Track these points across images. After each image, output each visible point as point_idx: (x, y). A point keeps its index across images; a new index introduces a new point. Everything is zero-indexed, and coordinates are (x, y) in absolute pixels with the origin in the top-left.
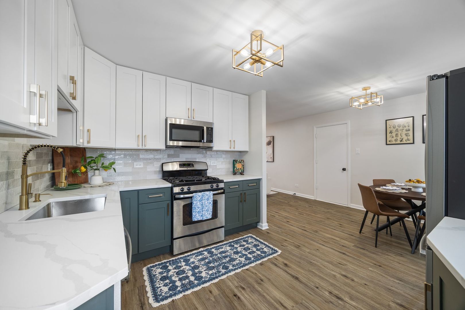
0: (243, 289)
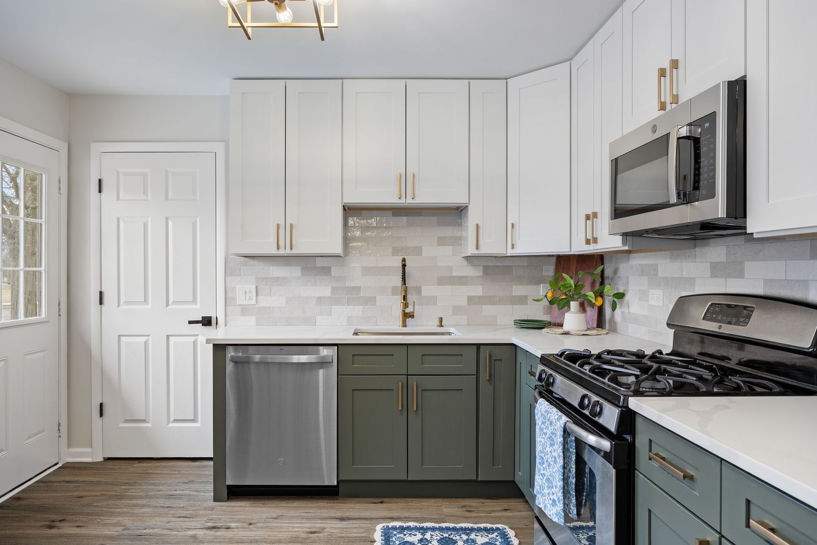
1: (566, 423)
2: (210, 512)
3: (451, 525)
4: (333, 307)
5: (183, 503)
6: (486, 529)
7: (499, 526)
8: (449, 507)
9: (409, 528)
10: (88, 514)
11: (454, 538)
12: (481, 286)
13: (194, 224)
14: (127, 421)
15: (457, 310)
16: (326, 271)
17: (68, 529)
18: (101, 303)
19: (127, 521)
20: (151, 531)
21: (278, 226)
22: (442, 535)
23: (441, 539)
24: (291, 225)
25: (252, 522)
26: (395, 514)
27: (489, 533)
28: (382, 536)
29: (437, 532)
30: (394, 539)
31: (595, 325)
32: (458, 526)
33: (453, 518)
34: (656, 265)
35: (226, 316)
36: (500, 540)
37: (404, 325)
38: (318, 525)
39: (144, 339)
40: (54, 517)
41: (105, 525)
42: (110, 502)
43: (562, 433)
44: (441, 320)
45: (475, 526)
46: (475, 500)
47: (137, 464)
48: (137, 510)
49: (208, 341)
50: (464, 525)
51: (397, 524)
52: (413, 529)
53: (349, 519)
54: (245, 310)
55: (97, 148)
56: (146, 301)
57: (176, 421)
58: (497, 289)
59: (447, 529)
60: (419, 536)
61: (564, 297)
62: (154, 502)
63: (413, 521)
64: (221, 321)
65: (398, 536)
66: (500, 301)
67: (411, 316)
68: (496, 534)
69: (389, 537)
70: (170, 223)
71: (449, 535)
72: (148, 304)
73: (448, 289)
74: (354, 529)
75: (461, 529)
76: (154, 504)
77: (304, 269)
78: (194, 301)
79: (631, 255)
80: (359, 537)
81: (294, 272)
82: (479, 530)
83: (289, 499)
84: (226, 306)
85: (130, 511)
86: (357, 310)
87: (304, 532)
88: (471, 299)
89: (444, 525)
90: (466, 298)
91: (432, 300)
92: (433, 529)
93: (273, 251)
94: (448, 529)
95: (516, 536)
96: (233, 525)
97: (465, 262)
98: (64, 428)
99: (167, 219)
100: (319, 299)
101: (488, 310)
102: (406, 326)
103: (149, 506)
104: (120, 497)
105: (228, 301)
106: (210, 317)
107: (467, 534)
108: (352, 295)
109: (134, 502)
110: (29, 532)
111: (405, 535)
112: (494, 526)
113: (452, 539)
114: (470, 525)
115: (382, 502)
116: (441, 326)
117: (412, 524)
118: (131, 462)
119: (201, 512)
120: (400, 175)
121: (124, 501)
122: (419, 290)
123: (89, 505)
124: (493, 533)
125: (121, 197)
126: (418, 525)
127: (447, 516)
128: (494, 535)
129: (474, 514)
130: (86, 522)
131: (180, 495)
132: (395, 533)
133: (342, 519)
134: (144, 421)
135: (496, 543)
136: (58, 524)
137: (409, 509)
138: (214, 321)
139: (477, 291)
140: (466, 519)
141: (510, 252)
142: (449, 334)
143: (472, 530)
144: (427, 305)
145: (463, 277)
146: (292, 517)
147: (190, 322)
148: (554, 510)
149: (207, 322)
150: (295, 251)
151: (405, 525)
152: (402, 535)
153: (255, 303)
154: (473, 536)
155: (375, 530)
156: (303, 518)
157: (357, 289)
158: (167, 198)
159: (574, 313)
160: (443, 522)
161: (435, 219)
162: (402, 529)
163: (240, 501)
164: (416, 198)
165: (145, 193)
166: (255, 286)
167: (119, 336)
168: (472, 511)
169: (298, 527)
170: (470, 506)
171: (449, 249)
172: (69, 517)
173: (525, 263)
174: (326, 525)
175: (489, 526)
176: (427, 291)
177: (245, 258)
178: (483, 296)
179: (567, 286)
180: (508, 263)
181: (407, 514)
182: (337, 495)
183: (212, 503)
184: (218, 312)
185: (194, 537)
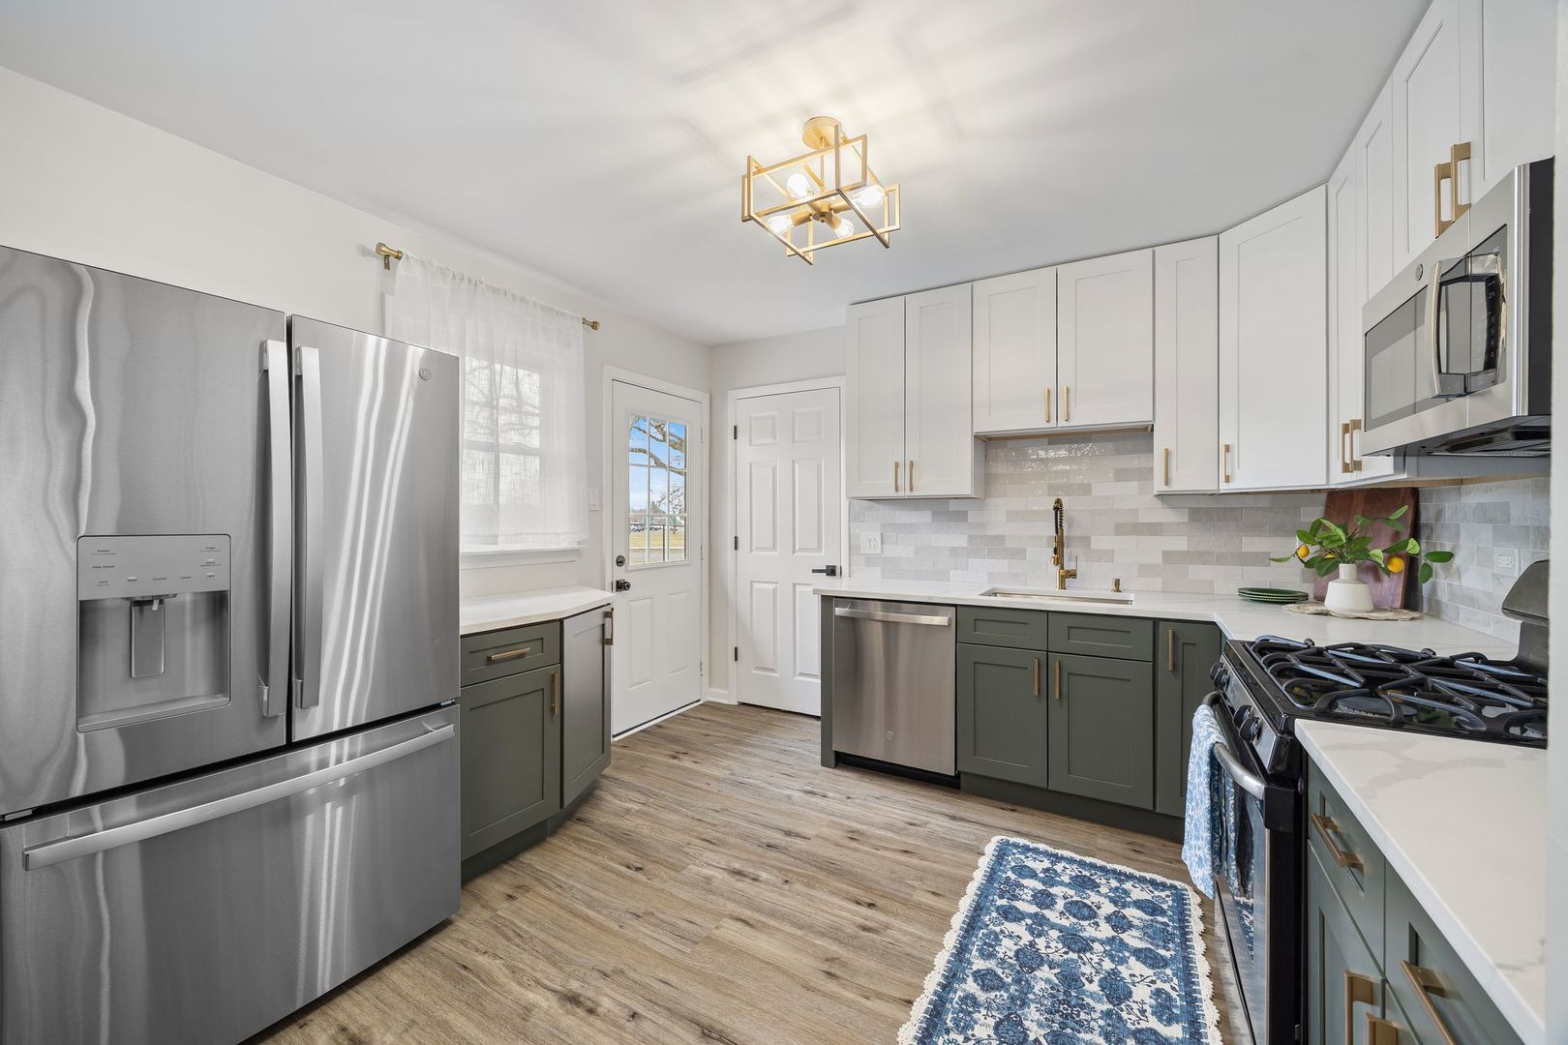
0: (865, 928)
1: (1214, 745)
2: (814, 776)
3: (1099, 863)
4: (970, 560)
5: (791, 761)
6: (1153, 882)
7: (1177, 883)
8: (1104, 838)
9: (1036, 851)
10: (707, 752)
11: (1098, 881)
12: (1186, 538)
13: (819, 467)
14: (758, 668)
15: (1145, 570)
16: (962, 516)
17: (686, 762)
18: (736, 548)
19: (736, 766)
20: (754, 781)
21: (897, 465)
22: (1080, 872)
23: (1078, 876)
24: (912, 463)
25: (851, 796)
26: (1024, 829)
27: (1156, 889)
28: (995, 850)
29: (1075, 866)
30: (1010, 859)
31: (1398, 604)
32: (1110, 866)
33: (1107, 854)
34: (1507, 504)
35: (850, 566)
36: (1170, 903)
37: (1063, 586)
38: (922, 817)
39: (773, 586)
40: (680, 749)
41: (717, 766)
42: (729, 746)
43: (1208, 759)
44: (1117, 582)
45: (1137, 874)
46: (1153, 839)
47: (765, 713)
48: (747, 758)
49: (815, 592)
50: (1118, 867)
51: (1022, 841)
52: (1041, 853)
53: (962, 819)
54: (870, 560)
55: (734, 395)
56: (774, 547)
57: (801, 674)
58: (1211, 541)
59: (1091, 866)
60: (1047, 864)
61: (1329, 556)
62: (765, 754)
63: (1046, 843)
64: (845, 571)
65: (1017, 856)
66: (1221, 559)
67: (1072, 575)
68: (1168, 893)
69: (1004, 854)
70: (797, 466)
71: (1091, 875)
72: (776, 550)
73: (1131, 540)
74: (963, 832)
75: (1114, 871)
76: (765, 755)
77: (935, 514)
78: (819, 549)
79: (1463, 486)
80: (965, 843)
81: (924, 517)
82: (1142, 880)
83: (901, 781)
84: (850, 554)
85: (743, 758)
86: (1001, 565)
87: (902, 821)
88: (1168, 556)
89: (1088, 860)
90: (1161, 555)
91: (1108, 556)
92: (1071, 861)
93: (891, 493)
94: (1093, 866)
95: (1200, 905)
96: (830, 794)
97: (1158, 503)
98: (705, 667)
99: (793, 462)
100: (954, 551)
101: (1198, 572)
102: (1065, 588)
103: (760, 757)
104: (738, 742)
105: (852, 549)
106: (835, 567)
107: (1120, 881)
108: (994, 546)
109: (749, 749)
110: (658, 758)
111: (1027, 857)
112: (1169, 882)
113: (1093, 881)
114: (1129, 870)
115: (1012, 810)
116: (1118, 591)
117: (1042, 847)
118: (760, 710)
119: (806, 774)
120: (1049, 391)
121: (741, 747)
122: (1085, 540)
123: (711, 744)
124: (1162, 891)
125: (753, 443)
126: (1050, 849)
127: (1100, 850)
128: (1163, 894)
129: (1143, 858)
130: (702, 759)
131: (793, 752)
132: (1015, 851)
133: (953, 818)
134: (772, 670)
135: (1162, 905)
136: (681, 756)
137: (1048, 827)
138: (838, 571)
139: (1180, 544)
140: (1128, 861)
141: (1224, 488)
142: (1126, 602)
143: (1130, 877)
144: (1098, 561)
145: (1157, 524)
146: (896, 802)
147: (814, 571)
148: (1200, 874)
149: (831, 571)
150: (916, 493)
151: (1032, 845)
152: (1023, 857)
153: (879, 552)
154: (1128, 885)
155: (990, 841)
156: (908, 805)
157: (1002, 538)
158: (793, 441)
159: (1345, 582)
160: (1089, 856)
161: (1110, 445)
162: (1026, 849)
163: (848, 771)
164: (1071, 419)
165: (774, 437)
166: (879, 533)
167: (752, 582)
168: (1143, 853)
169: (897, 814)
170: (1141, 845)
171: (1132, 486)
172: (692, 752)
173: (1264, 502)
174: (931, 820)
175: (1159, 879)
176: (1099, 542)
177: (871, 503)
178: (1189, 552)
179: (1334, 538)
180: (1233, 503)
181: (1041, 833)
182: (959, 788)
183: (819, 767)
184: (842, 562)
185: (789, 797)
